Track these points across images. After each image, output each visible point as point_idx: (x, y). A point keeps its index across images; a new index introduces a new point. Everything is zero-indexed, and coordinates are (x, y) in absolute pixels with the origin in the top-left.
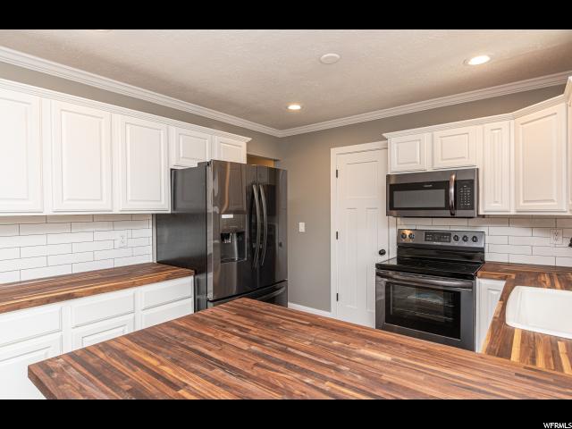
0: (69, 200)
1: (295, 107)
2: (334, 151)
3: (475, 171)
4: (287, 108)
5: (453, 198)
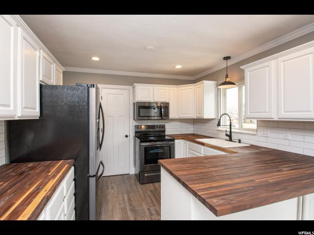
1: (95, 59)
4: (91, 58)
5: (163, 113)
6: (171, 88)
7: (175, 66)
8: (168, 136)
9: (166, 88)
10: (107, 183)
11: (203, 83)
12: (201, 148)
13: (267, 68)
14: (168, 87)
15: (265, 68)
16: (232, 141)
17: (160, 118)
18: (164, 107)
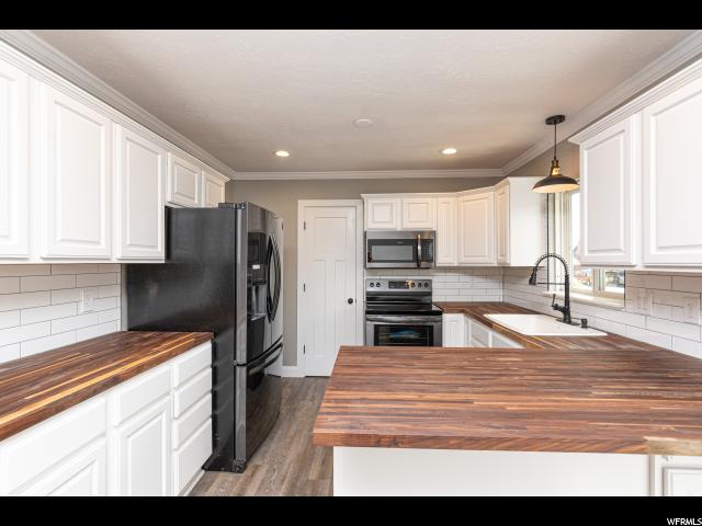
0: (63, 240)
1: (282, 154)
2: (302, 203)
3: (434, 233)
4: (274, 153)
5: (420, 253)
6: (441, 200)
7: (441, 151)
8: (437, 304)
9: (429, 199)
10: (309, 388)
11: (508, 183)
12: (487, 335)
13: (622, 136)
14: (433, 197)
15: (616, 138)
16: (570, 323)
17: (414, 265)
18: (422, 240)
